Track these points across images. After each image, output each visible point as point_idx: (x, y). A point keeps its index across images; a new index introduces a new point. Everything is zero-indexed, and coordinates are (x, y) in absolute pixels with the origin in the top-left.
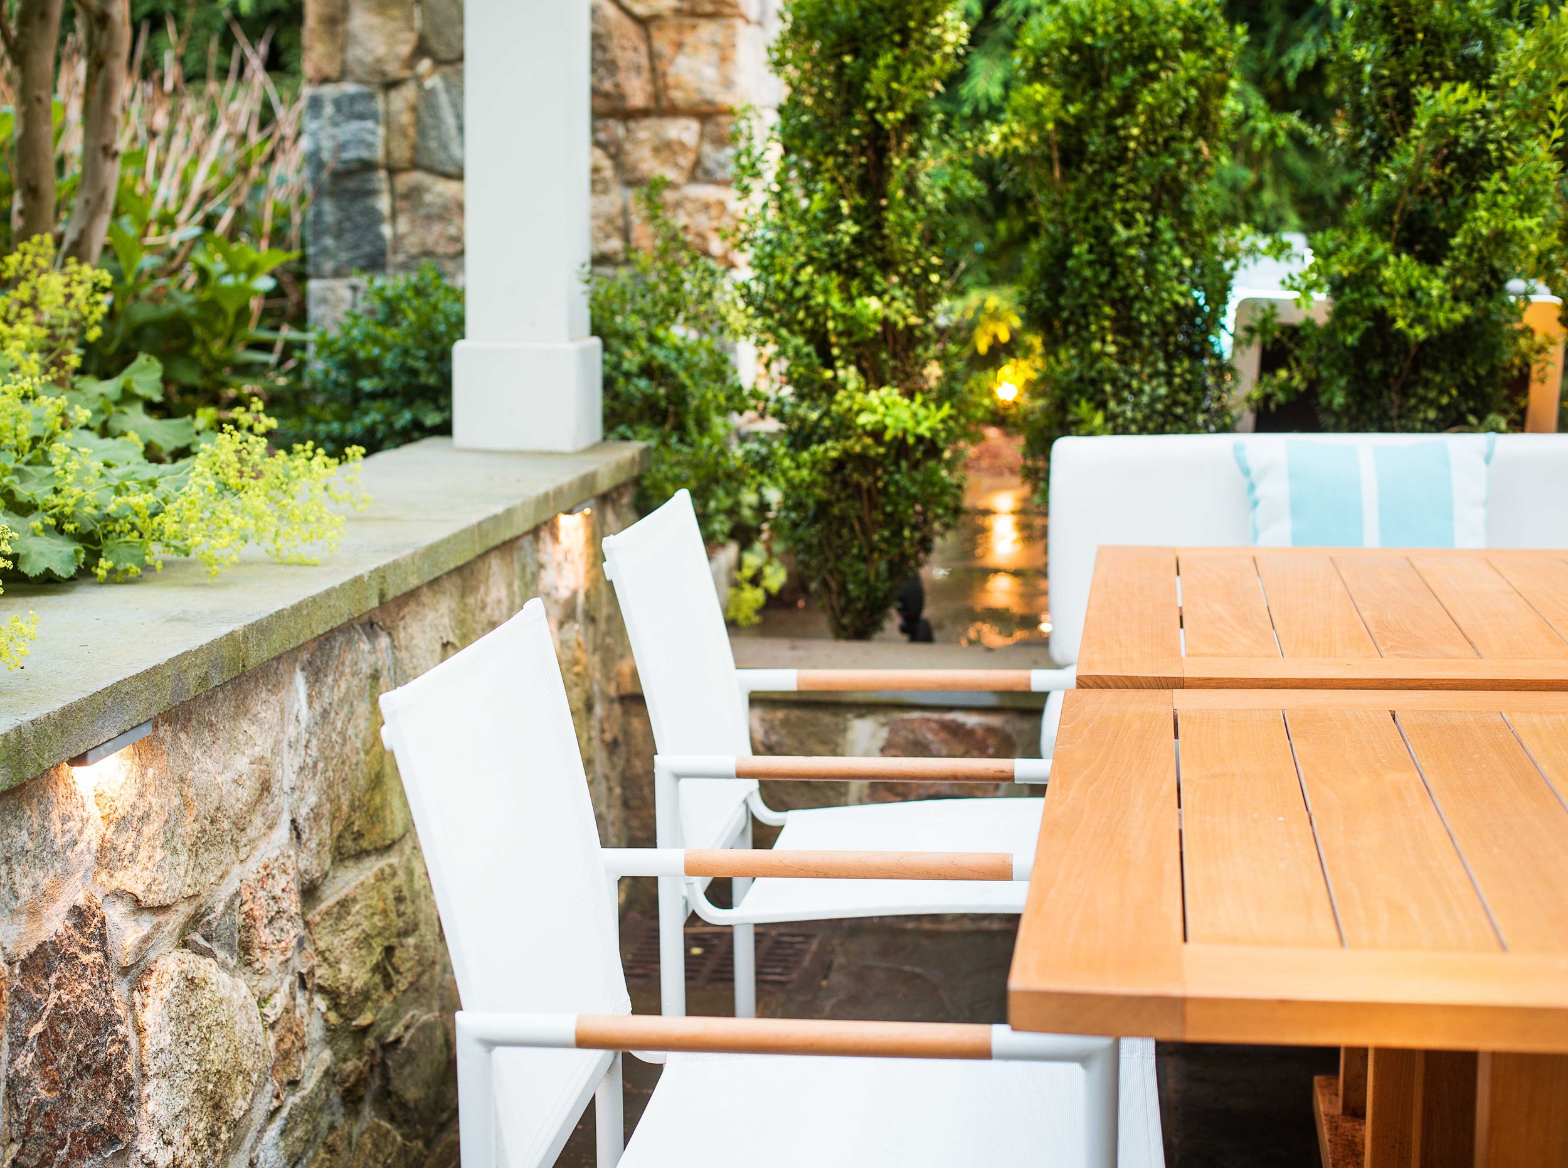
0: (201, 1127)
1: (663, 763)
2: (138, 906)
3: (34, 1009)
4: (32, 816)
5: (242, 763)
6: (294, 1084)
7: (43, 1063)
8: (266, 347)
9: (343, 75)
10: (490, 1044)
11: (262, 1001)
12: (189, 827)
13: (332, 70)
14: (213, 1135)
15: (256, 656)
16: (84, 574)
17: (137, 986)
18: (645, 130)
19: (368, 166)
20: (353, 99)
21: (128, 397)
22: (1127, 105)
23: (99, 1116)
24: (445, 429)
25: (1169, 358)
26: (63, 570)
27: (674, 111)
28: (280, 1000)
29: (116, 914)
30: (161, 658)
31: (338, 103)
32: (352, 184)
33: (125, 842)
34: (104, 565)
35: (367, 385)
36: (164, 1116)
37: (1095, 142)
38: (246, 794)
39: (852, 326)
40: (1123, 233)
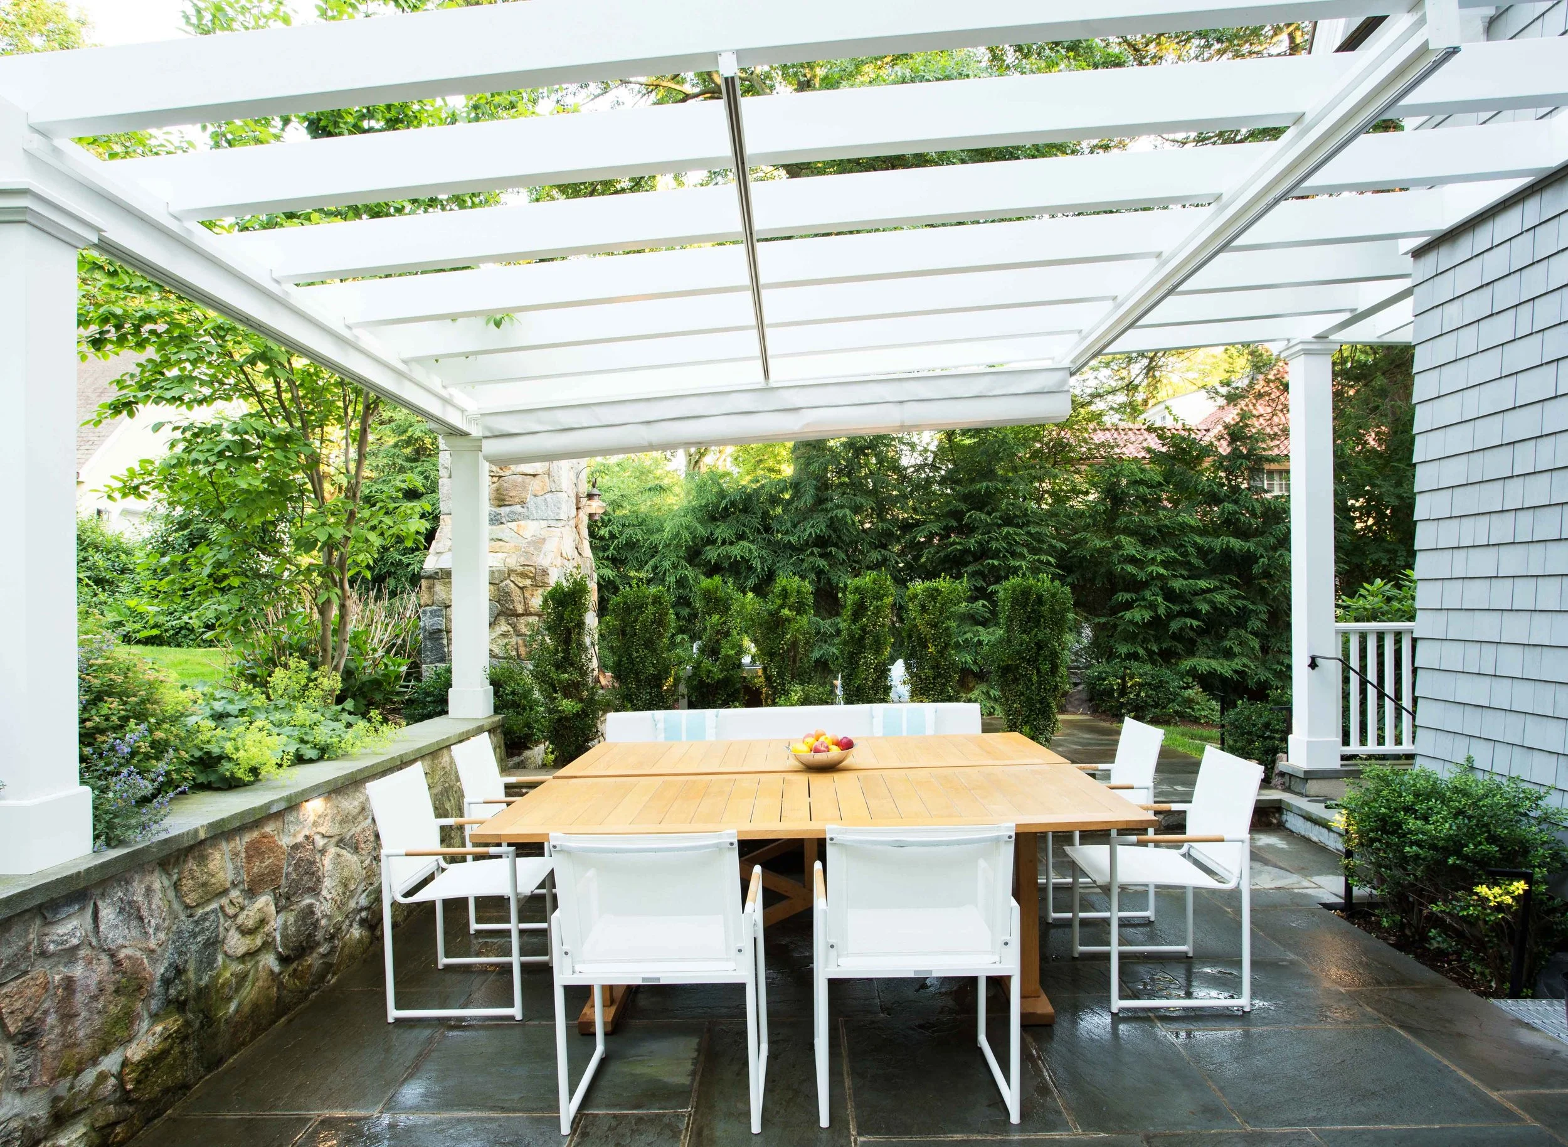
0: (341, 891)
1: (466, 800)
2: (324, 836)
3: (293, 858)
4: (295, 814)
5: (356, 803)
6: (371, 884)
7: (295, 870)
8: (407, 687)
9: (433, 604)
10: (388, 856)
11: (362, 862)
12: (339, 818)
13: (429, 602)
14: (344, 893)
15: (358, 778)
16: (321, 758)
17: (323, 855)
18: (522, 620)
19: (440, 631)
20: (435, 611)
21: (343, 710)
22: (636, 621)
23: (311, 884)
24: (447, 713)
25: (651, 688)
26: (314, 757)
27: (531, 614)
28: (367, 862)
29: (317, 838)
30: (331, 778)
31: (431, 612)
32: (435, 636)
33: (321, 821)
34: (326, 756)
35: (429, 699)
36: (329, 886)
37: (628, 629)
38: (356, 811)
39: (560, 682)
40: (635, 654)
